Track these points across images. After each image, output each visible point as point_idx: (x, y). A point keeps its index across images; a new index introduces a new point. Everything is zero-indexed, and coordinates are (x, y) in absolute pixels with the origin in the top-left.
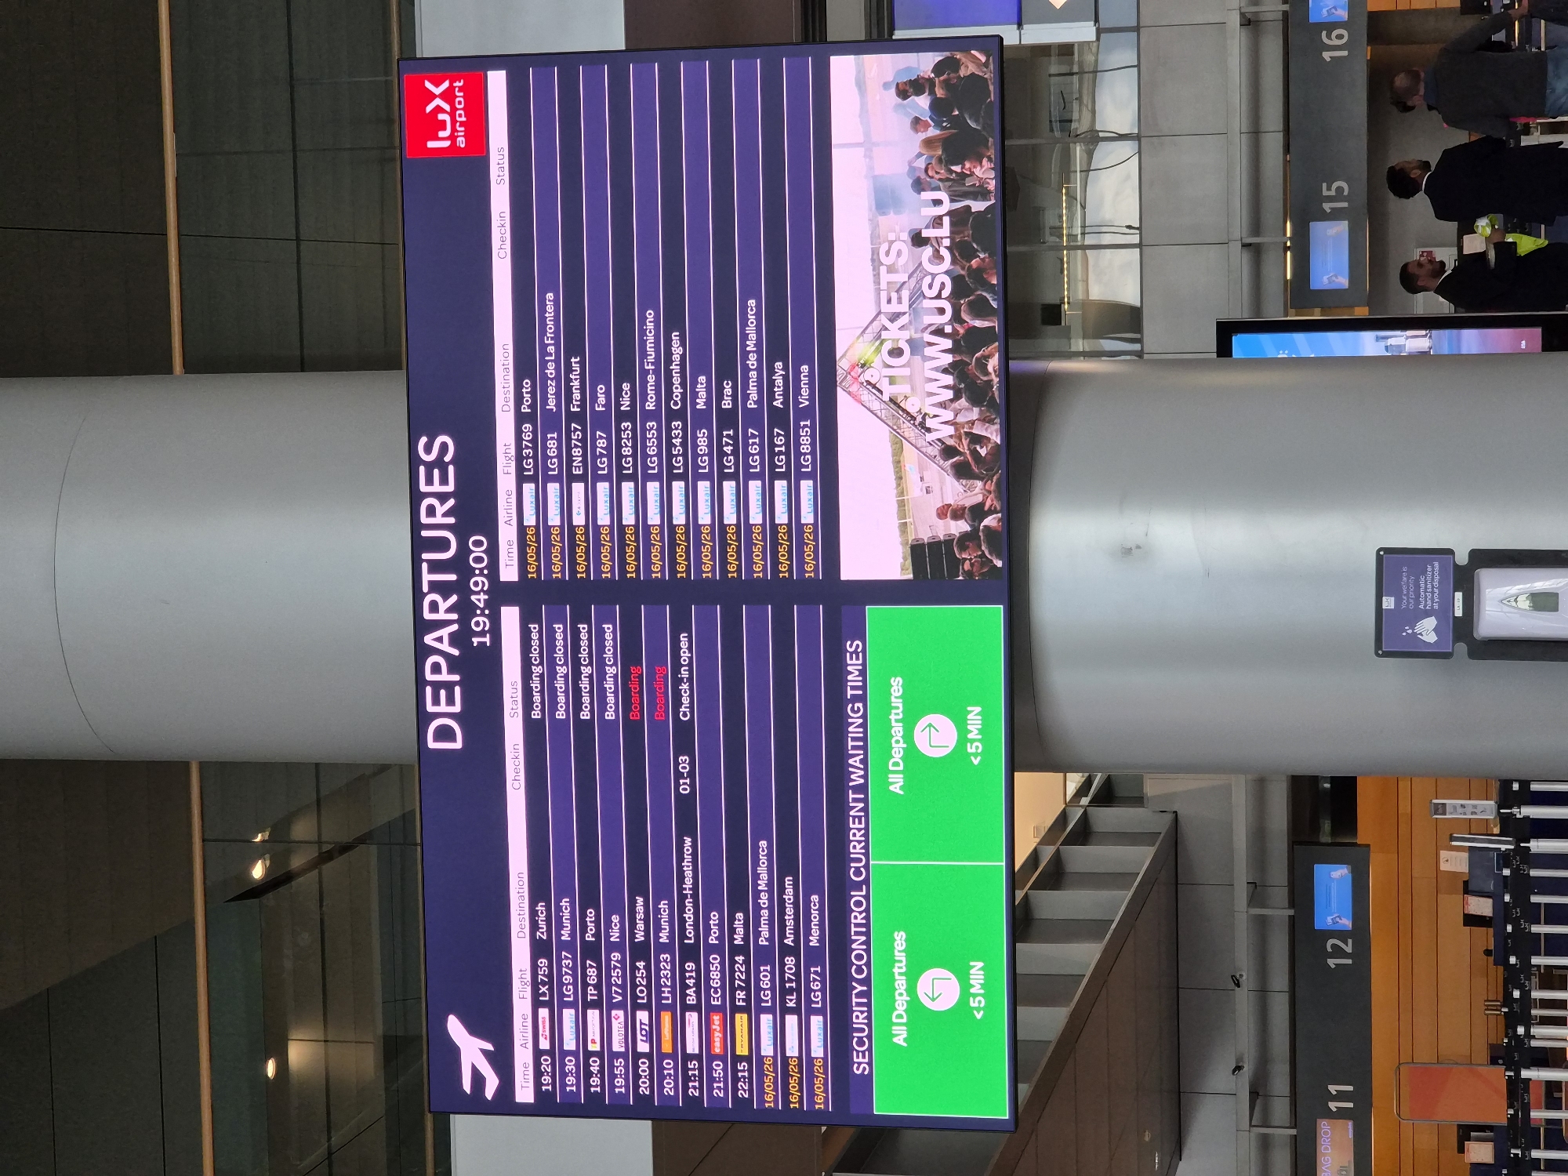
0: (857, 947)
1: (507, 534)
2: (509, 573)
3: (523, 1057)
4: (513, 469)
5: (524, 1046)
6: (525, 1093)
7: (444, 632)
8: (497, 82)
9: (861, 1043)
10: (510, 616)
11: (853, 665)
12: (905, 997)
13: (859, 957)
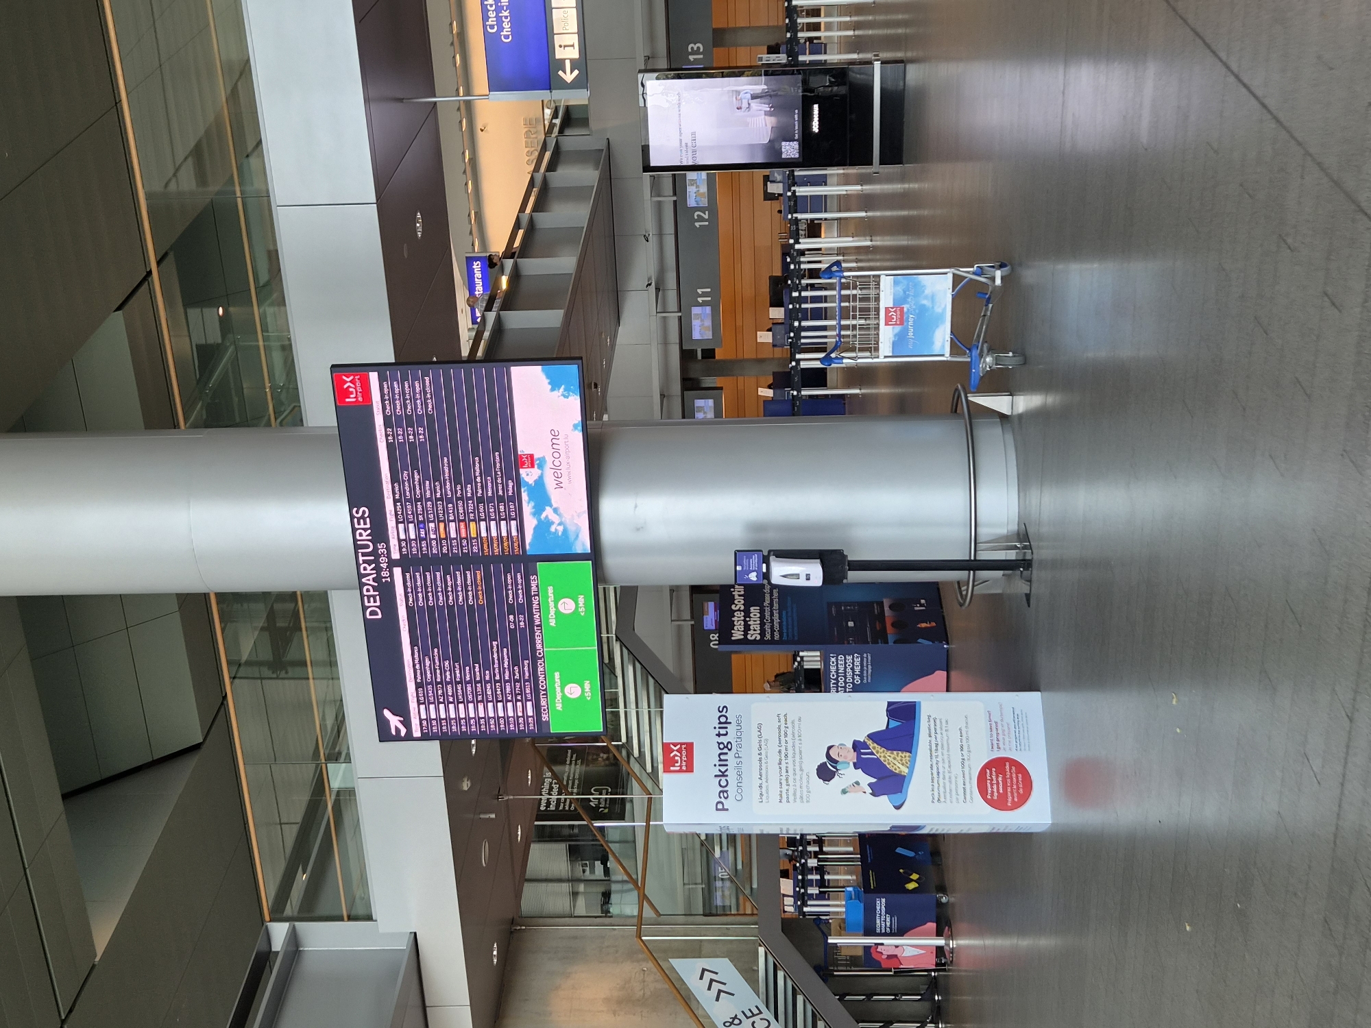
0: (541, 679)
1: (393, 542)
2: (396, 555)
3: (415, 722)
4: (394, 519)
5: (415, 718)
6: (417, 733)
7: (371, 577)
8: (374, 377)
9: (544, 710)
10: (397, 571)
11: (533, 584)
12: (560, 694)
13: (542, 682)
